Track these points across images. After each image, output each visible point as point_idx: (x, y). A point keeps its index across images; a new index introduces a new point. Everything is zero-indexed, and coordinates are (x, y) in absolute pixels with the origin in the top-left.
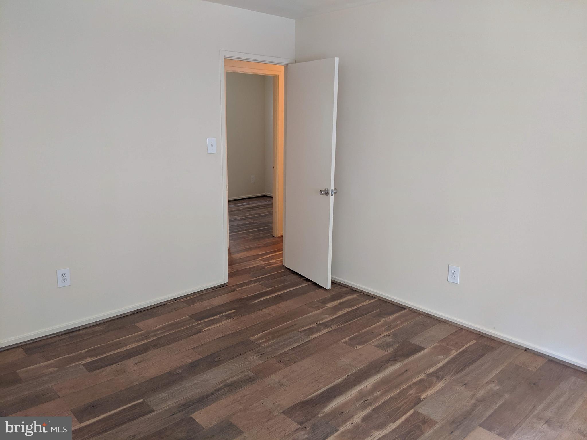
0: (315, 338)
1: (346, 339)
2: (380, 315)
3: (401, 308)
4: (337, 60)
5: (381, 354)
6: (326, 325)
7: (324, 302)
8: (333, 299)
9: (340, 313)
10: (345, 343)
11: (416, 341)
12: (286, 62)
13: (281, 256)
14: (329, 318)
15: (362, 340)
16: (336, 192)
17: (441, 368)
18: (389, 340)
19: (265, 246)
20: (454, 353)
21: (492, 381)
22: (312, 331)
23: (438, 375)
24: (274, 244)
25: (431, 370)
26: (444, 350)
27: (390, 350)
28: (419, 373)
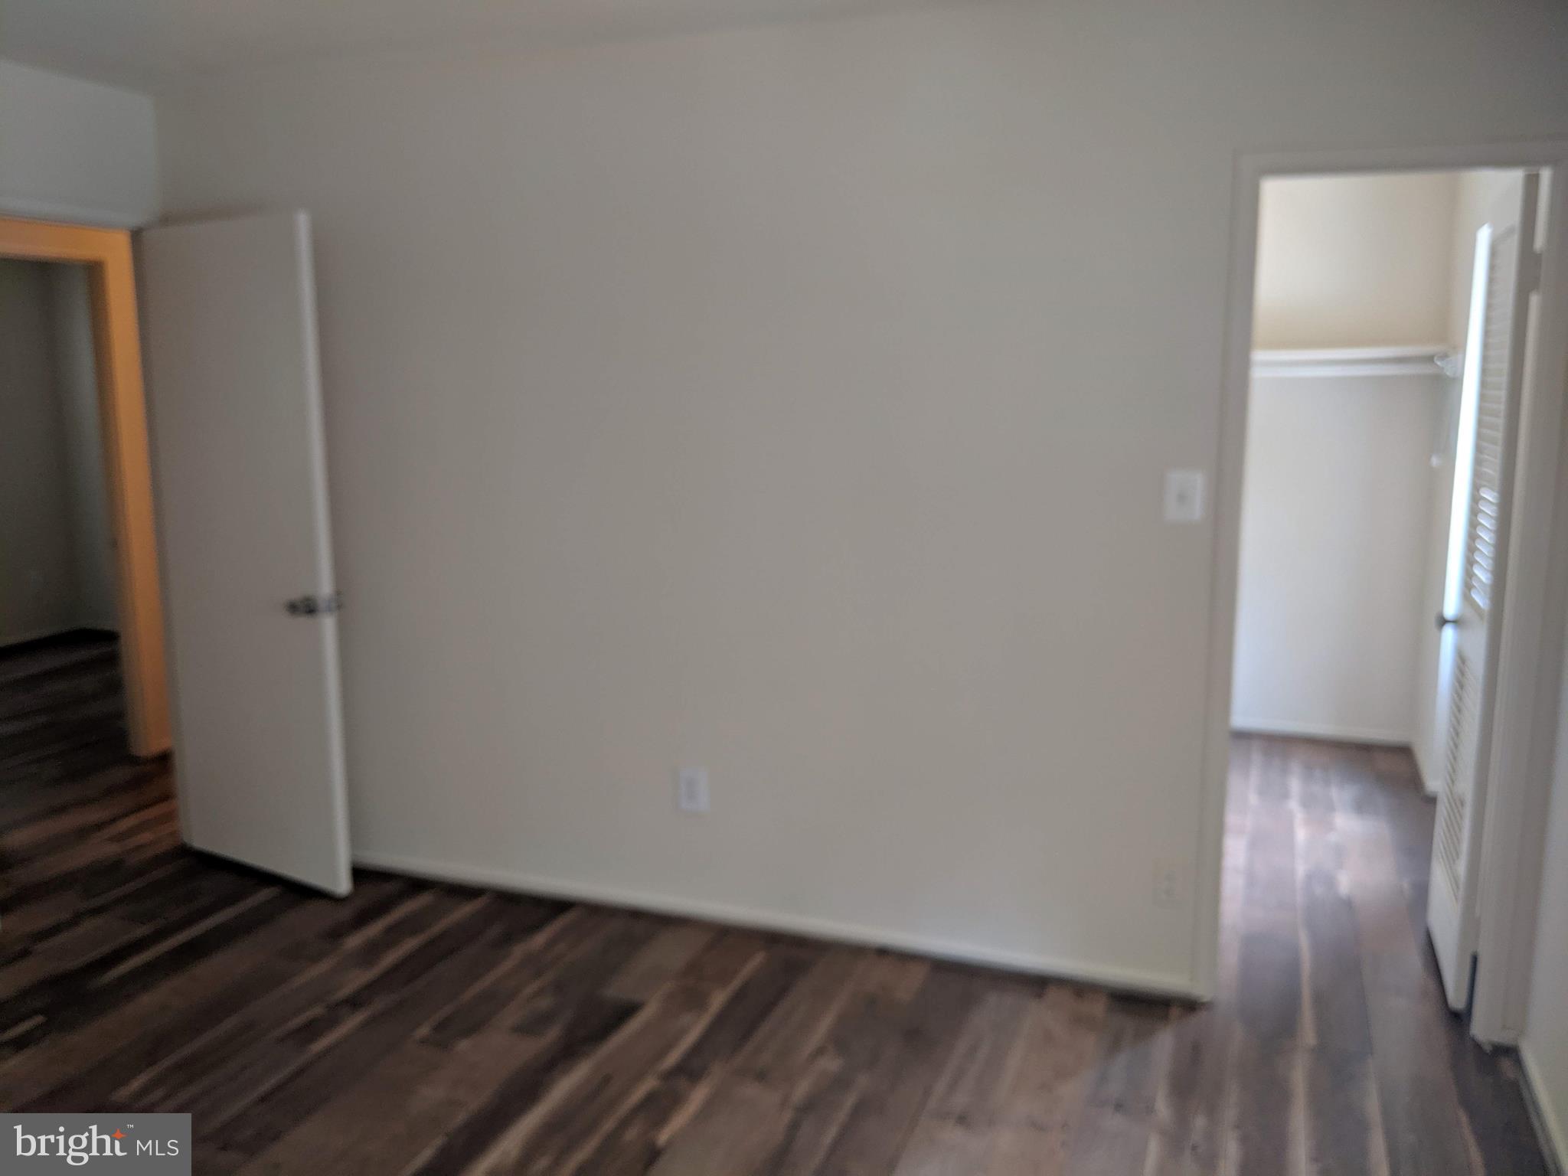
0: (328, 1050)
1: (424, 1031)
2: (507, 939)
3: (557, 906)
4: (303, 221)
5: (530, 1048)
6: (354, 1003)
7: (336, 934)
8: (362, 919)
9: (390, 958)
10: (423, 1041)
11: (617, 990)
12: (136, 220)
13: (170, 816)
14: (358, 979)
15: (470, 1021)
16: (340, 603)
17: (697, 1049)
18: (545, 1003)
19: (110, 792)
20: (718, 1000)
21: (820, 1051)
22: (311, 1031)
23: (689, 1070)
24: (137, 783)
25: (672, 1058)
26: (692, 998)
27: (553, 1034)
28: (639, 1077)
